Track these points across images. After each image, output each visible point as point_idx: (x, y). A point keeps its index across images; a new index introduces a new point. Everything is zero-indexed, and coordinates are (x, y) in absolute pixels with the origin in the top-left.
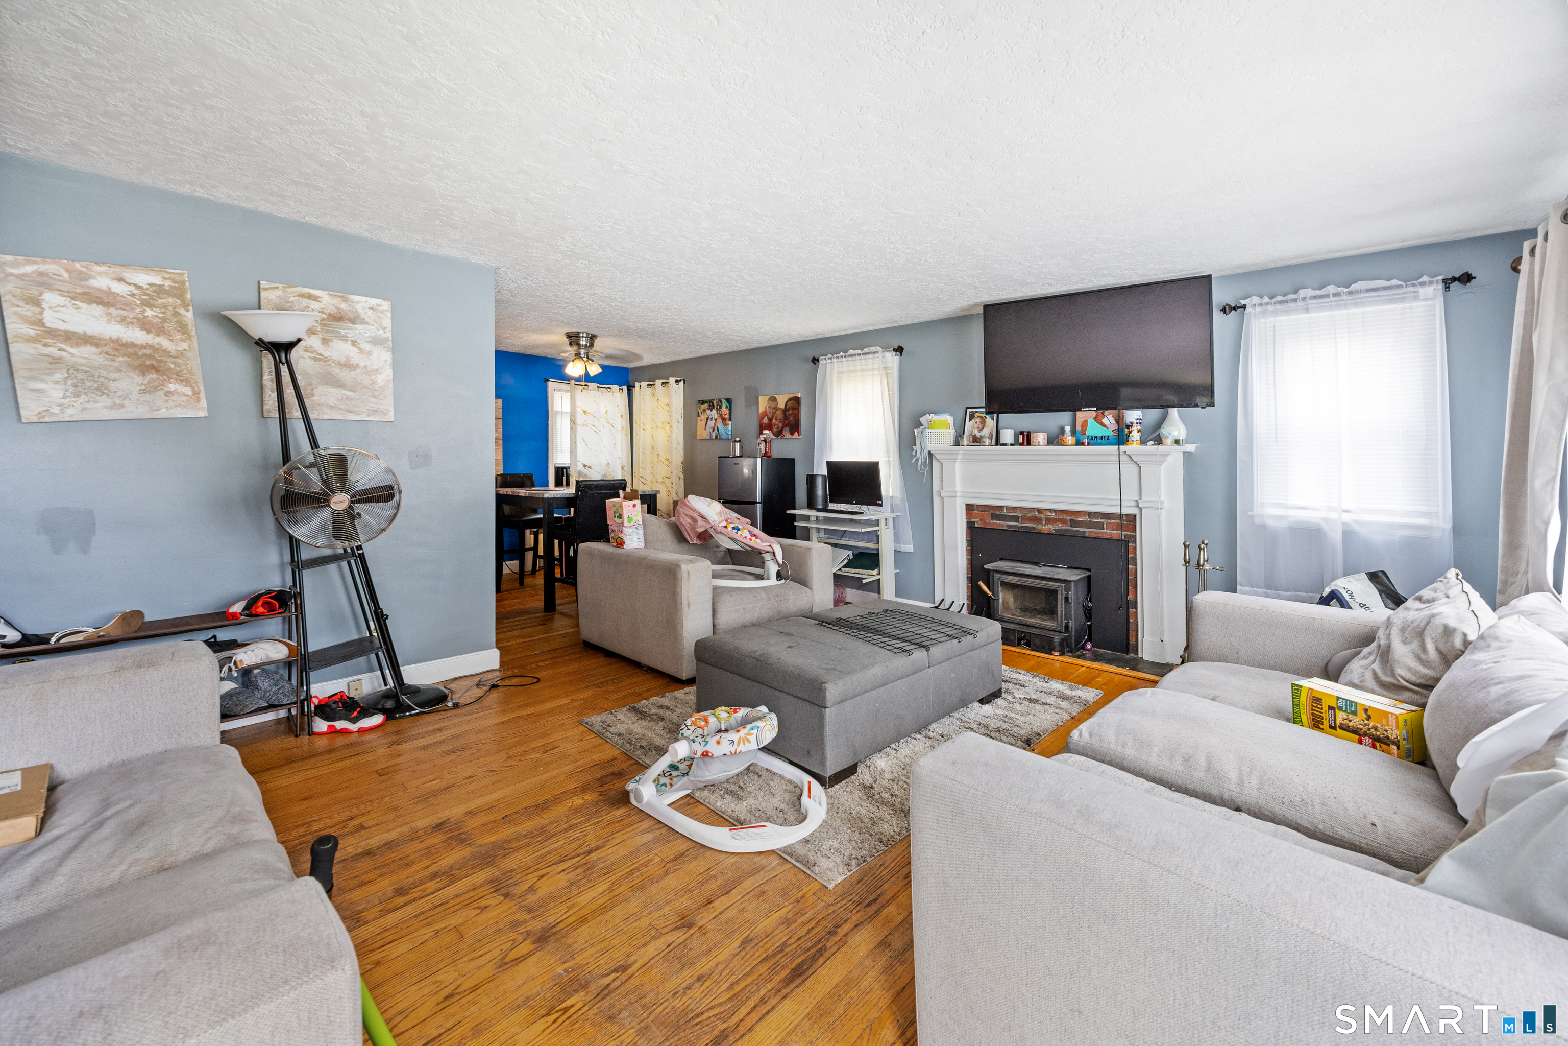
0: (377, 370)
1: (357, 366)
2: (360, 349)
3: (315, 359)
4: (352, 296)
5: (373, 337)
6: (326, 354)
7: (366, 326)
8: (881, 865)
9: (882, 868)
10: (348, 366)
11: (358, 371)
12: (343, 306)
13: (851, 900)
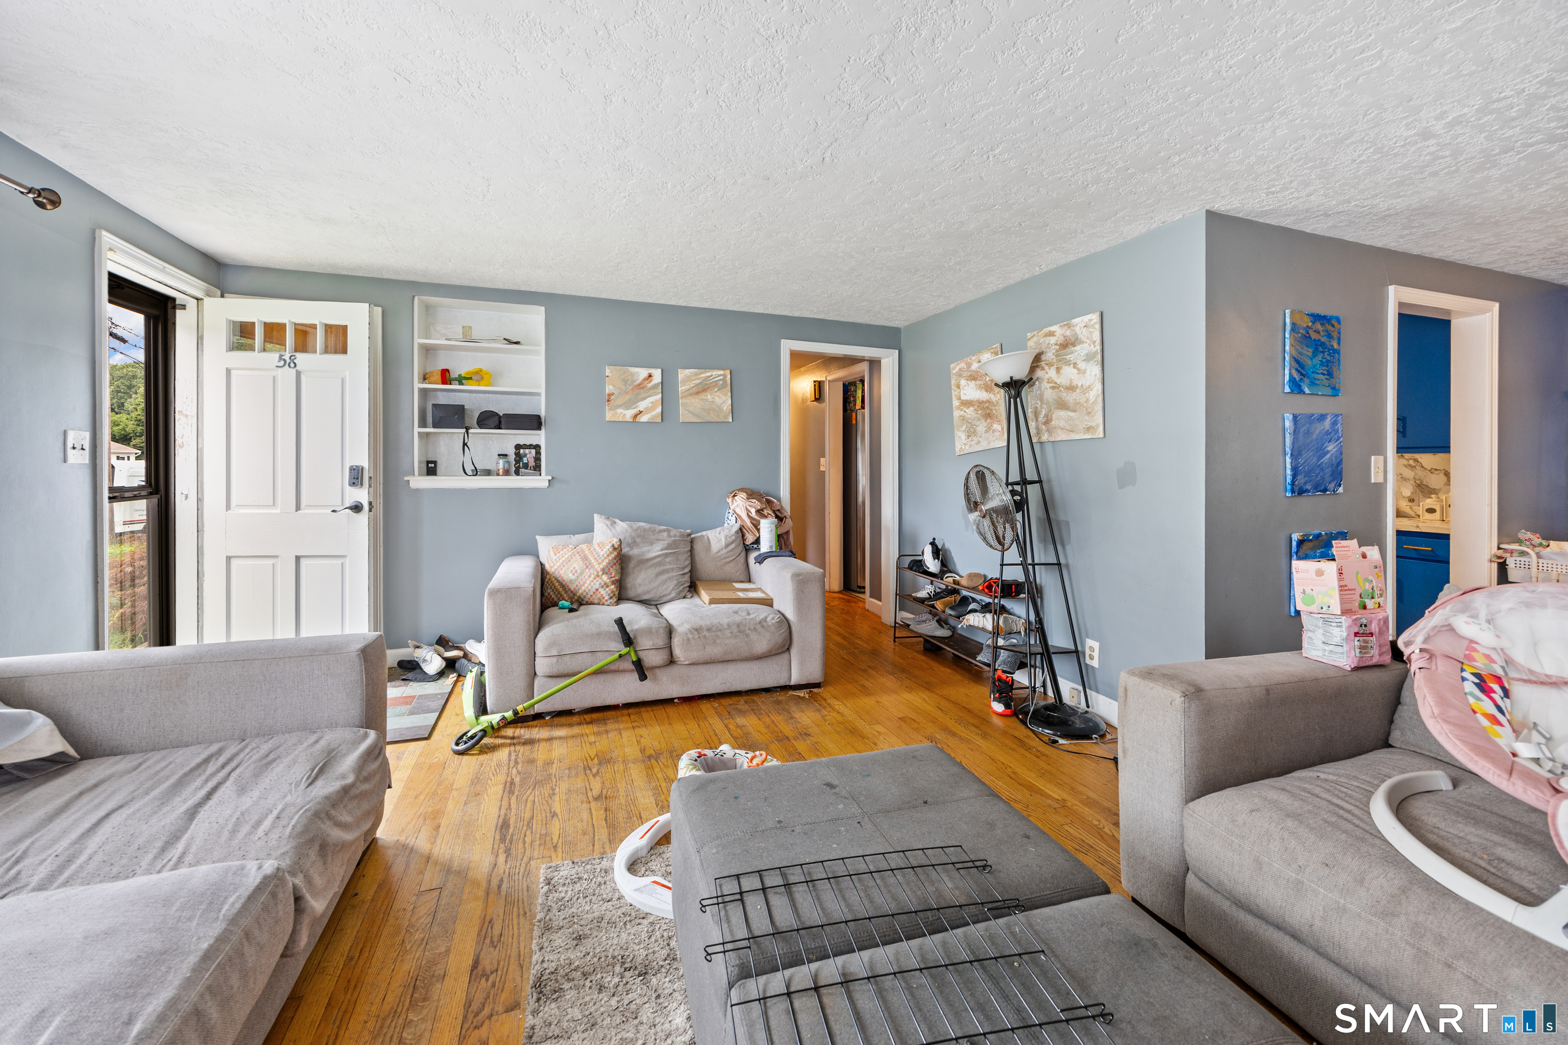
0: (1089, 387)
1: (1077, 387)
2: (1078, 369)
3: (1053, 388)
4: (1073, 321)
5: (1087, 355)
6: (1058, 381)
7: (1082, 345)
8: (525, 913)
9: (521, 912)
10: (1071, 388)
11: (1078, 391)
12: (1068, 333)
13: (519, 873)
